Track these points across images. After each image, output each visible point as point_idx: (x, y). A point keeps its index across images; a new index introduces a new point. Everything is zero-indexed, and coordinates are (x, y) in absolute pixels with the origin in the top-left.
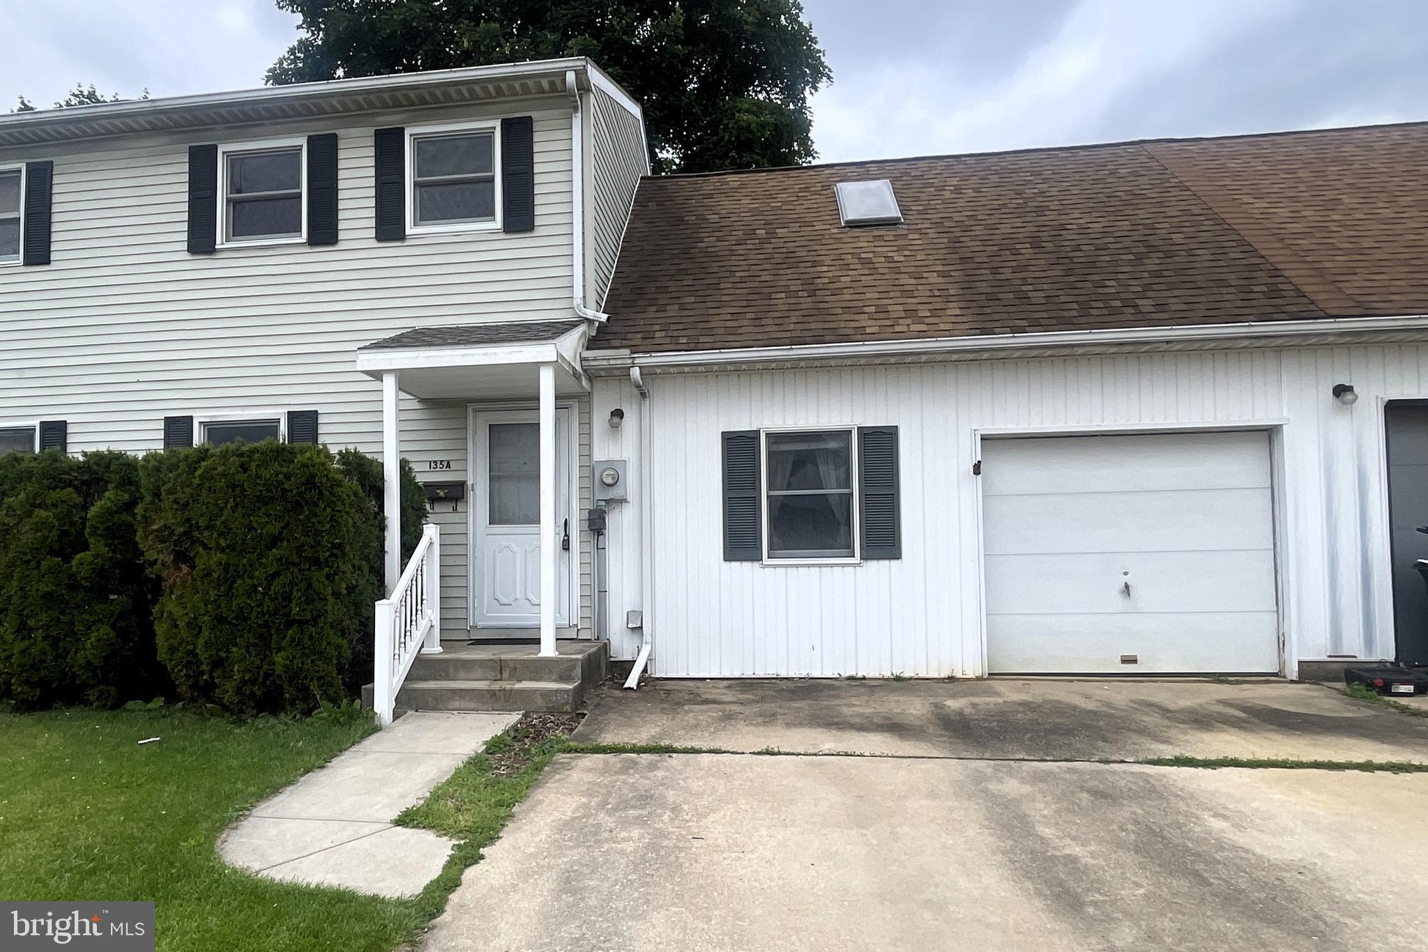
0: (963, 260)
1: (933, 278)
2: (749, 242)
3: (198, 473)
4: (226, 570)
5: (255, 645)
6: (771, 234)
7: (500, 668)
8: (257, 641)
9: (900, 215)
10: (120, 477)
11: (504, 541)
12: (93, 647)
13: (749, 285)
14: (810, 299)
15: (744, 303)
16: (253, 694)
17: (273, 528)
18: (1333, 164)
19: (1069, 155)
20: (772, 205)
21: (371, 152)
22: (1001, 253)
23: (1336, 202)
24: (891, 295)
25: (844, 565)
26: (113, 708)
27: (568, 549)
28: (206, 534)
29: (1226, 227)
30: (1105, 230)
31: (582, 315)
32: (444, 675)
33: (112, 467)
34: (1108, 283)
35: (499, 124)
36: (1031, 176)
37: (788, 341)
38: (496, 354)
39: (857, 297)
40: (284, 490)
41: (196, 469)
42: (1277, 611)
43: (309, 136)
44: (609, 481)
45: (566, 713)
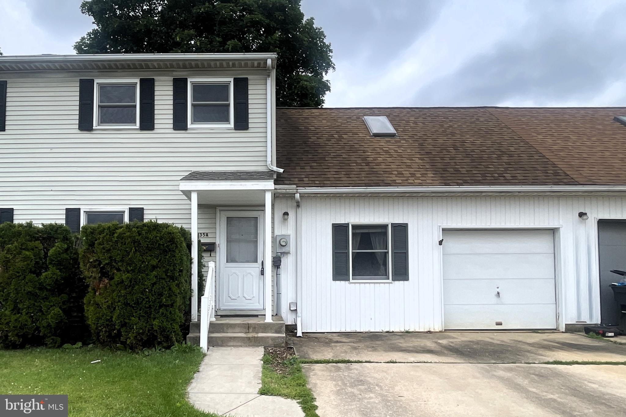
0: (428, 153)
1: (417, 160)
2: (332, 140)
3: (116, 235)
4: (131, 281)
5: (143, 316)
6: (341, 138)
7: (248, 327)
8: (144, 315)
9: (396, 132)
10: (63, 236)
11: (234, 270)
12: (52, 318)
13: (338, 159)
14: (367, 167)
15: (339, 167)
16: (142, 339)
17: (154, 262)
18: (562, 122)
19: (457, 111)
20: (336, 124)
21: (171, 88)
22: (442, 151)
23: (568, 138)
24: (402, 167)
25: (384, 283)
26: (60, 346)
27: (263, 274)
28: (120, 264)
29: (530, 145)
30: (481, 144)
31: (271, 169)
32: (221, 330)
33: (59, 231)
34: (490, 166)
35: (233, 80)
36: (444, 118)
37: (364, 185)
38: (246, 185)
39: (388, 167)
40: (159, 244)
41: (114, 233)
42: (556, 304)
43: (140, 79)
44: (283, 244)
45: (283, 347)
